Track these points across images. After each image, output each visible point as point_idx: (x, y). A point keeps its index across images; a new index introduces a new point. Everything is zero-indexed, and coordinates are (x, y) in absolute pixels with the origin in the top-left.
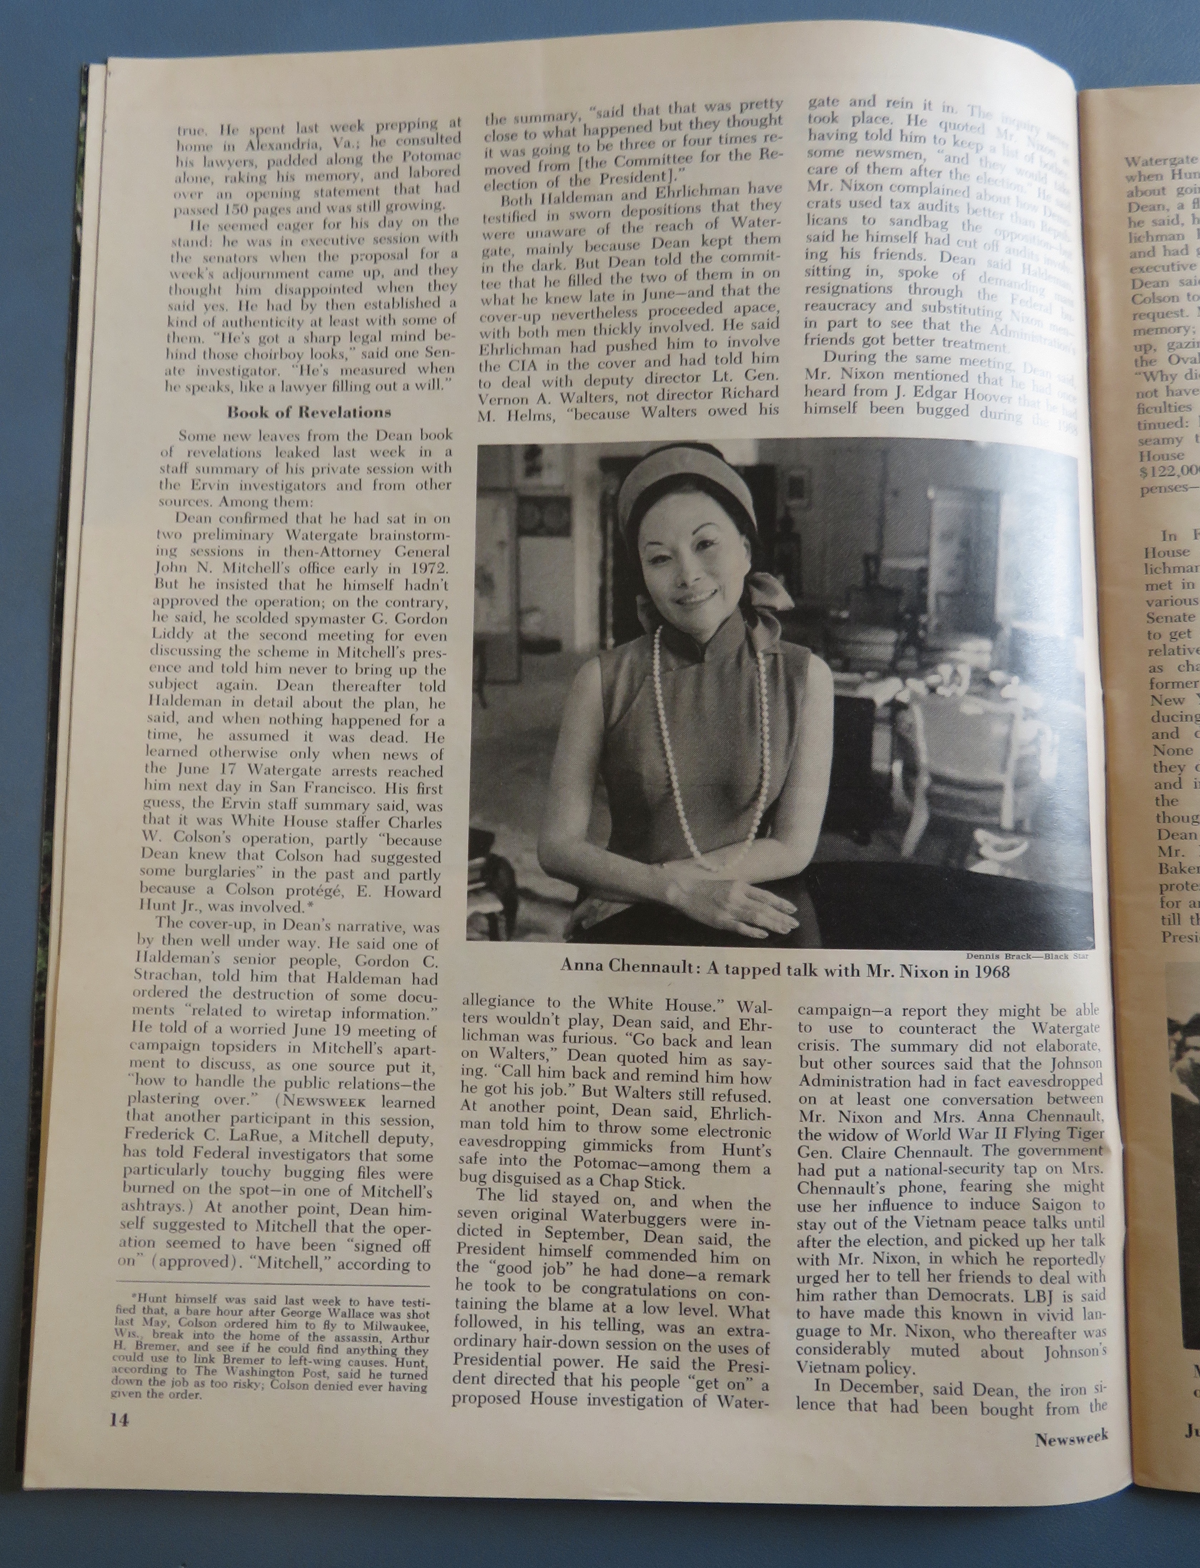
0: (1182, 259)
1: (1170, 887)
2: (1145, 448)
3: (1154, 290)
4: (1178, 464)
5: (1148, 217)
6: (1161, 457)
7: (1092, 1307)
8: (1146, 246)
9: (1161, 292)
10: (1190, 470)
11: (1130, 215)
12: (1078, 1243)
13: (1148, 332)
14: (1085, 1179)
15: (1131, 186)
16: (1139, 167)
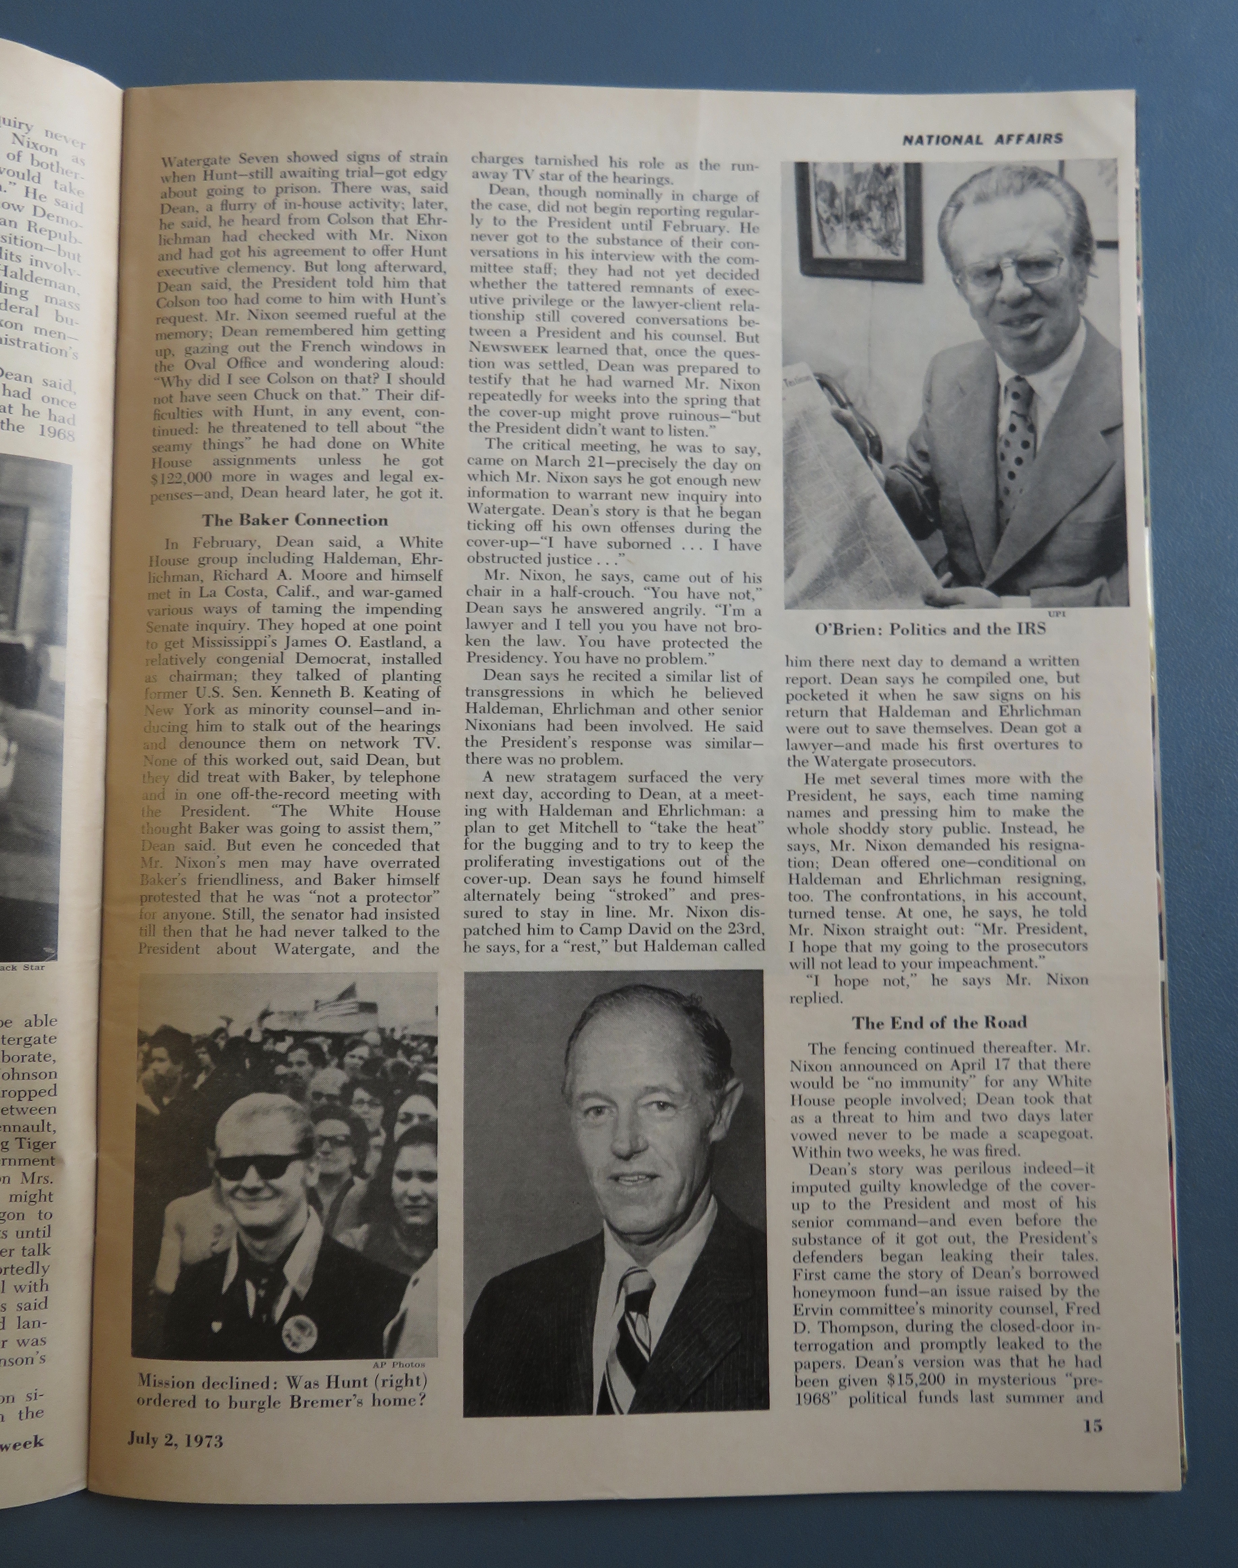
0: (206, 262)
1: (149, 898)
2: (158, 455)
3: (176, 293)
4: (185, 471)
5: (177, 218)
6: (171, 464)
7: (28, 1316)
8: (173, 249)
9: (184, 295)
10: (195, 477)
11: (162, 216)
12: (17, 1254)
13: (168, 336)
14: (32, 1189)
15: (165, 187)
16: (175, 168)
